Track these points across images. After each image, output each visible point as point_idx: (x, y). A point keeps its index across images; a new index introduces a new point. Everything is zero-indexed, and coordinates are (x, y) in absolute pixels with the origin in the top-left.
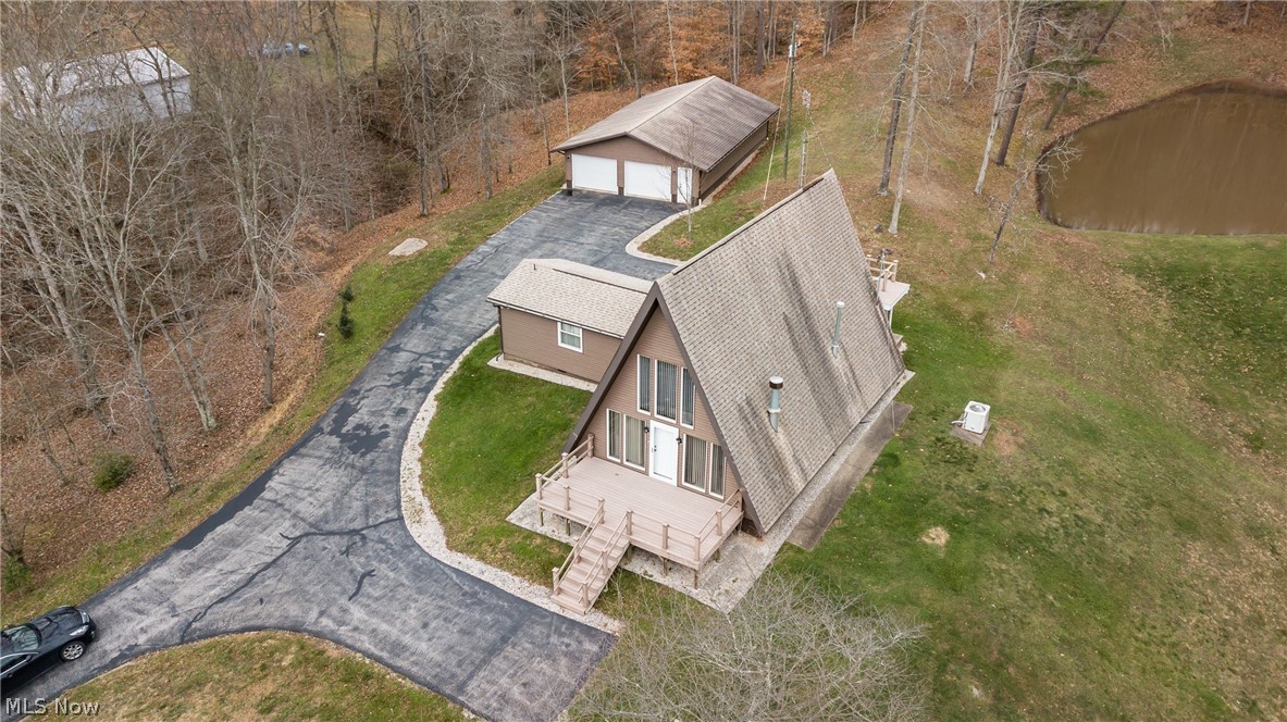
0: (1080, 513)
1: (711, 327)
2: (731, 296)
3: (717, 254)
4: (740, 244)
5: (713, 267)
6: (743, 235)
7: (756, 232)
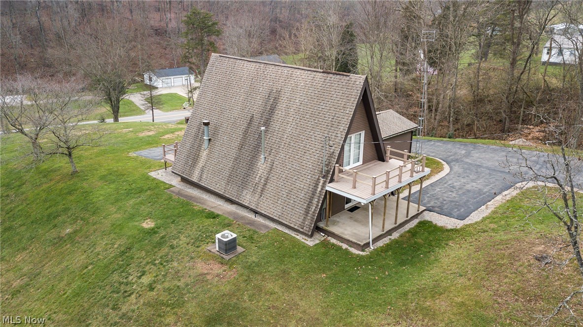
0: (133, 296)
1: (216, 85)
2: (234, 83)
3: (243, 62)
4: (257, 67)
5: (236, 66)
6: (262, 65)
7: (271, 69)
